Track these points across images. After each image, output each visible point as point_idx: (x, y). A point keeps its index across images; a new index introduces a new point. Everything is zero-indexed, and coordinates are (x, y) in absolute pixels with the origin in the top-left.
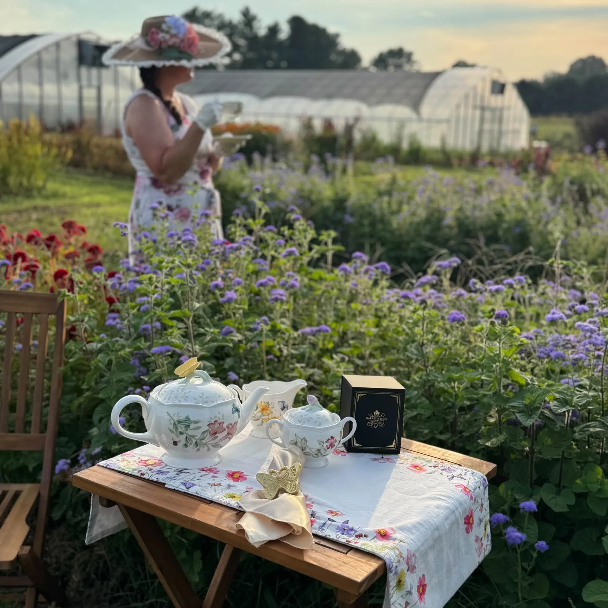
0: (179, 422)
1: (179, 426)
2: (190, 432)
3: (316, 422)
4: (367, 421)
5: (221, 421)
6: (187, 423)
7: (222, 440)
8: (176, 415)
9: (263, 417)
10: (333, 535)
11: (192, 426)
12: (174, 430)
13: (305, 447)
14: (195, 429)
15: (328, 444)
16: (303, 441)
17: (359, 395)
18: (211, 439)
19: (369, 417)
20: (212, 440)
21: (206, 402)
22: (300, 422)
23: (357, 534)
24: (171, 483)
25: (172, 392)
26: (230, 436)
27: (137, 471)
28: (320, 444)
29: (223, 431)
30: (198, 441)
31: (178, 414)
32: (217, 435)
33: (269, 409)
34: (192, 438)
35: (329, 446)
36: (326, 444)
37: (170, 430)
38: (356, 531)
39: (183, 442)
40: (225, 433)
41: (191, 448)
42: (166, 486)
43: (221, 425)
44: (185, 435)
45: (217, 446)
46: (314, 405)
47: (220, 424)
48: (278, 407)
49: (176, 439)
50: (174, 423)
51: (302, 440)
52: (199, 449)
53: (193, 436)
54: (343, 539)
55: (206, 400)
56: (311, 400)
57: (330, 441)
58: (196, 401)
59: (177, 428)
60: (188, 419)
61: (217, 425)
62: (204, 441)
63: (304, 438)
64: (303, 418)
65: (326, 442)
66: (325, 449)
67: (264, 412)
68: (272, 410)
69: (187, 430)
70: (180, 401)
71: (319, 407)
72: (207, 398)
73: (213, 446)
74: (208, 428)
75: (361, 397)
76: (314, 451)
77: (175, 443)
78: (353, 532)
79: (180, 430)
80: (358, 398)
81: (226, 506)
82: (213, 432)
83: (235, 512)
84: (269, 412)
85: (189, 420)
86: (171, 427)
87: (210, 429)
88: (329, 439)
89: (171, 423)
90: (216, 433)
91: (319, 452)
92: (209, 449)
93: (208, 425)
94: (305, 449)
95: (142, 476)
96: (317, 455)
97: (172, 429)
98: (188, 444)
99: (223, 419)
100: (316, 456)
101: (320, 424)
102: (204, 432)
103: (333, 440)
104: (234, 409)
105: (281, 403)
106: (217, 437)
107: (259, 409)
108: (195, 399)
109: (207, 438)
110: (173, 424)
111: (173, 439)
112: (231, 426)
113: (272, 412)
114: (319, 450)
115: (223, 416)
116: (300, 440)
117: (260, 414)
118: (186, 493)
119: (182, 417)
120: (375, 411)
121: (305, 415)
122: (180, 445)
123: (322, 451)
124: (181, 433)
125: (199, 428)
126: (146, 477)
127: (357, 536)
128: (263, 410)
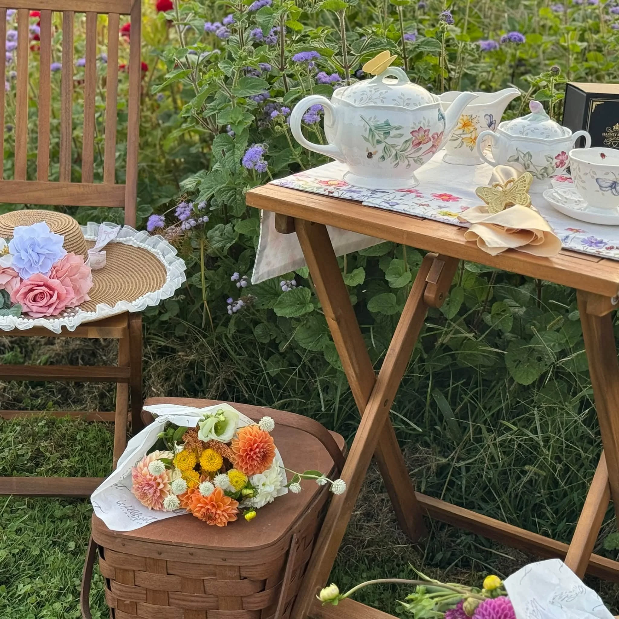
0: (377, 128)
1: (376, 132)
2: (390, 141)
3: (543, 133)
4: (604, 138)
5: (426, 128)
6: (386, 129)
7: (426, 153)
8: (372, 120)
9: (463, 136)
10: (579, 247)
11: (393, 133)
12: (370, 138)
13: (528, 165)
14: (395, 137)
15: (558, 161)
16: (527, 155)
17: (595, 104)
18: (413, 150)
19: (606, 132)
20: (415, 152)
21: (408, 104)
22: (521, 133)
23: (607, 246)
24: (370, 200)
25: (363, 92)
26: (434, 149)
27: (323, 190)
28: (548, 161)
29: (428, 142)
30: (399, 152)
31: (375, 118)
32: (421, 146)
33: (473, 124)
34: (392, 149)
35: (558, 164)
36: (555, 161)
37: (365, 138)
38: (606, 244)
39: (381, 153)
40: (430, 144)
41: (389, 162)
42: (363, 203)
43: (426, 133)
44: (383, 145)
45: (419, 161)
46: (538, 113)
47: (425, 131)
48: (484, 122)
49: (372, 150)
50: (370, 129)
51: (525, 155)
52: (398, 164)
53: (393, 146)
54: (592, 250)
55: (407, 101)
56: (535, 107)
57: (560, 157)
58: (396, 102)
59: (373, 136)
60: (387, 124)
61: (422, 133)
62: (406, 154)
63: (528, 153)
64: (525, 129)
65: (556, 158)
66: (553, 168)
67: (466, 129)
68: (477, 126)
69: (386, 138)
70: (375, 103)
71: (545, 116)
72: (408, 99)
73: (414, 160)
74: (411, 136)
75: (597, 106)
76: (539, 169)
77: (370, 155)
78: (603, 245)
79: (377, 138)
80: (594, 107)
81: (443, 223)
82: (417, 141)
83: (456, 228)
84: (472, 129)
85: (389, 125)
86: (367, 134)
87: (414, 138)
88: (559, 155)
89: (366, 130)
90: (420, 143)
91: (545, 172)
92: (409, 165)
93: (412, 133)
94: (529, 167)
95: (331, 194)
96: (542, 175)
97: (367, 136)
98: (386, 157)
99: (428, 126)
100: (540, 176)
101: (548, 137)
102: (406, 142)
103: (564, 157)
104: (440, 116)
105: (488, 117)
106: (421, 148)
107: (460, 125)
108: (394, 100)
109: (409, 149)
110: (368, 130)
111: (367, 150)
112: (436, 136)
113: (475, 129)
114: (546, 168)
115: (429, 122)
116: (522, 155)
117: (461, 131)
118: (390, 210)
119: (381, 122)
120: (615, 124)
121: (528, 125)
122: (375, 157)
123: (550, 170)
124: (379, 142)
125: (402, 135)
126: (336, 194)
127: (607, 248)
128: (465, 125)
